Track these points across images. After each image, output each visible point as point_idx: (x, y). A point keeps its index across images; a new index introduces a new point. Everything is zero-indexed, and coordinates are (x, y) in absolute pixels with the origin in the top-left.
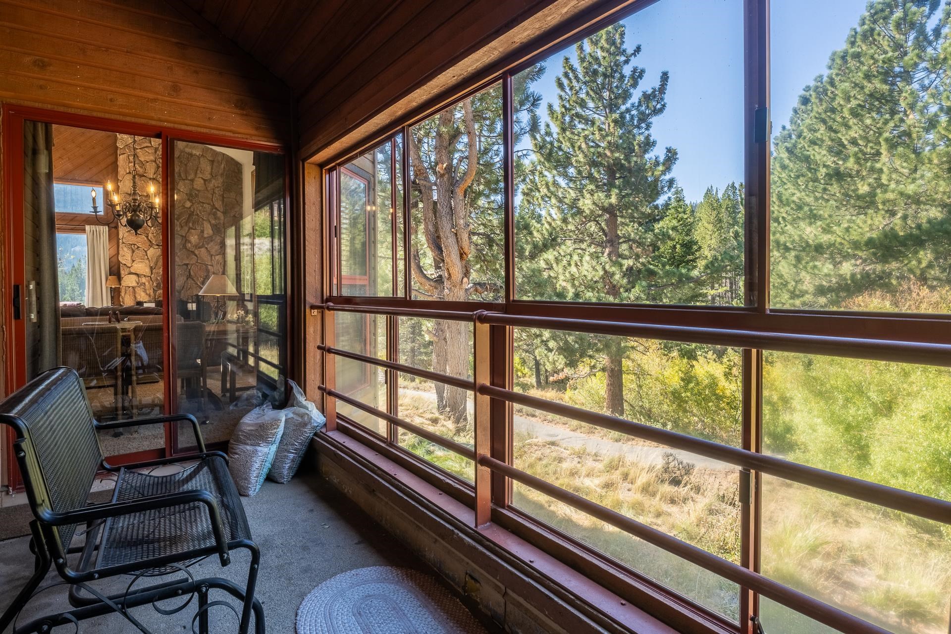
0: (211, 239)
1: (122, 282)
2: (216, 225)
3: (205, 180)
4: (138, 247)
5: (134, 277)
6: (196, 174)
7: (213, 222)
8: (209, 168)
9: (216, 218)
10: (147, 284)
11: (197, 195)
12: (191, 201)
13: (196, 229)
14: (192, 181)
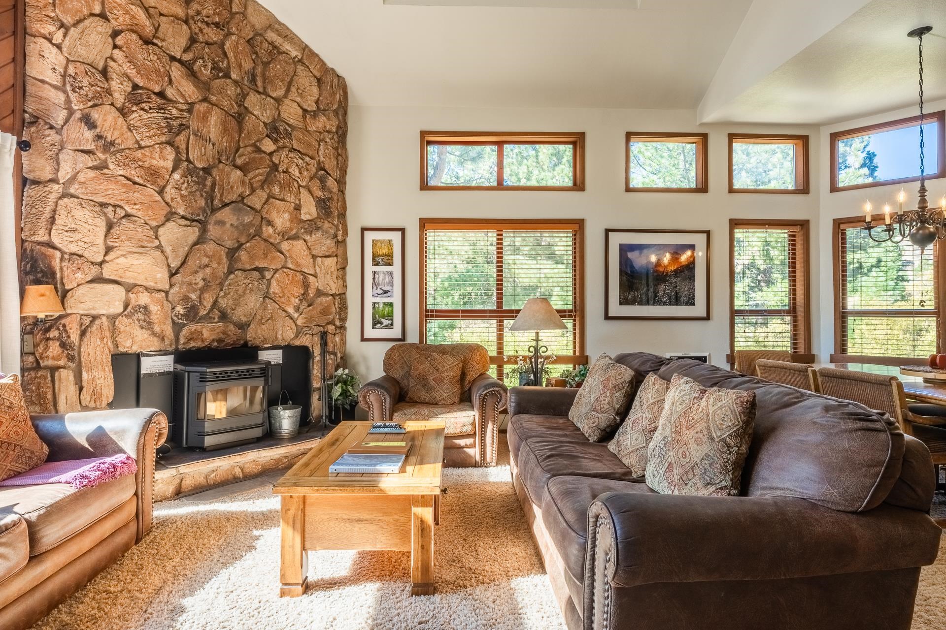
0: (312, 226)
1: (70, 301)
2: (324, 201)
3: (305, 111)
4: (127, 216)
5: (118, 292)
6: (288, 90)
7: (319, 193)
8: (315, 90)
9: (323, 188)
10: (154, 308)
11: (289, 135)
12: (275, 141)
13: (282, 200)
14: (278, 100)
